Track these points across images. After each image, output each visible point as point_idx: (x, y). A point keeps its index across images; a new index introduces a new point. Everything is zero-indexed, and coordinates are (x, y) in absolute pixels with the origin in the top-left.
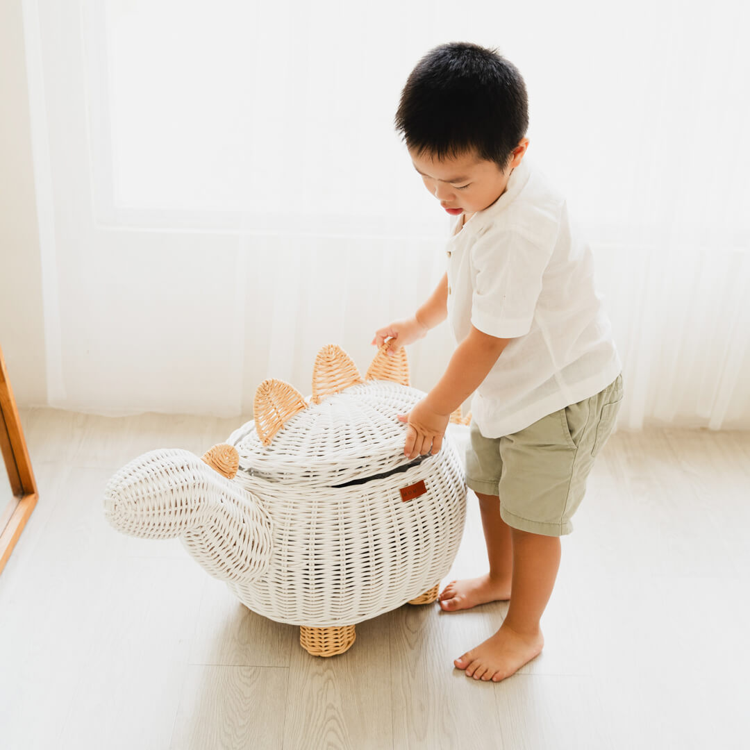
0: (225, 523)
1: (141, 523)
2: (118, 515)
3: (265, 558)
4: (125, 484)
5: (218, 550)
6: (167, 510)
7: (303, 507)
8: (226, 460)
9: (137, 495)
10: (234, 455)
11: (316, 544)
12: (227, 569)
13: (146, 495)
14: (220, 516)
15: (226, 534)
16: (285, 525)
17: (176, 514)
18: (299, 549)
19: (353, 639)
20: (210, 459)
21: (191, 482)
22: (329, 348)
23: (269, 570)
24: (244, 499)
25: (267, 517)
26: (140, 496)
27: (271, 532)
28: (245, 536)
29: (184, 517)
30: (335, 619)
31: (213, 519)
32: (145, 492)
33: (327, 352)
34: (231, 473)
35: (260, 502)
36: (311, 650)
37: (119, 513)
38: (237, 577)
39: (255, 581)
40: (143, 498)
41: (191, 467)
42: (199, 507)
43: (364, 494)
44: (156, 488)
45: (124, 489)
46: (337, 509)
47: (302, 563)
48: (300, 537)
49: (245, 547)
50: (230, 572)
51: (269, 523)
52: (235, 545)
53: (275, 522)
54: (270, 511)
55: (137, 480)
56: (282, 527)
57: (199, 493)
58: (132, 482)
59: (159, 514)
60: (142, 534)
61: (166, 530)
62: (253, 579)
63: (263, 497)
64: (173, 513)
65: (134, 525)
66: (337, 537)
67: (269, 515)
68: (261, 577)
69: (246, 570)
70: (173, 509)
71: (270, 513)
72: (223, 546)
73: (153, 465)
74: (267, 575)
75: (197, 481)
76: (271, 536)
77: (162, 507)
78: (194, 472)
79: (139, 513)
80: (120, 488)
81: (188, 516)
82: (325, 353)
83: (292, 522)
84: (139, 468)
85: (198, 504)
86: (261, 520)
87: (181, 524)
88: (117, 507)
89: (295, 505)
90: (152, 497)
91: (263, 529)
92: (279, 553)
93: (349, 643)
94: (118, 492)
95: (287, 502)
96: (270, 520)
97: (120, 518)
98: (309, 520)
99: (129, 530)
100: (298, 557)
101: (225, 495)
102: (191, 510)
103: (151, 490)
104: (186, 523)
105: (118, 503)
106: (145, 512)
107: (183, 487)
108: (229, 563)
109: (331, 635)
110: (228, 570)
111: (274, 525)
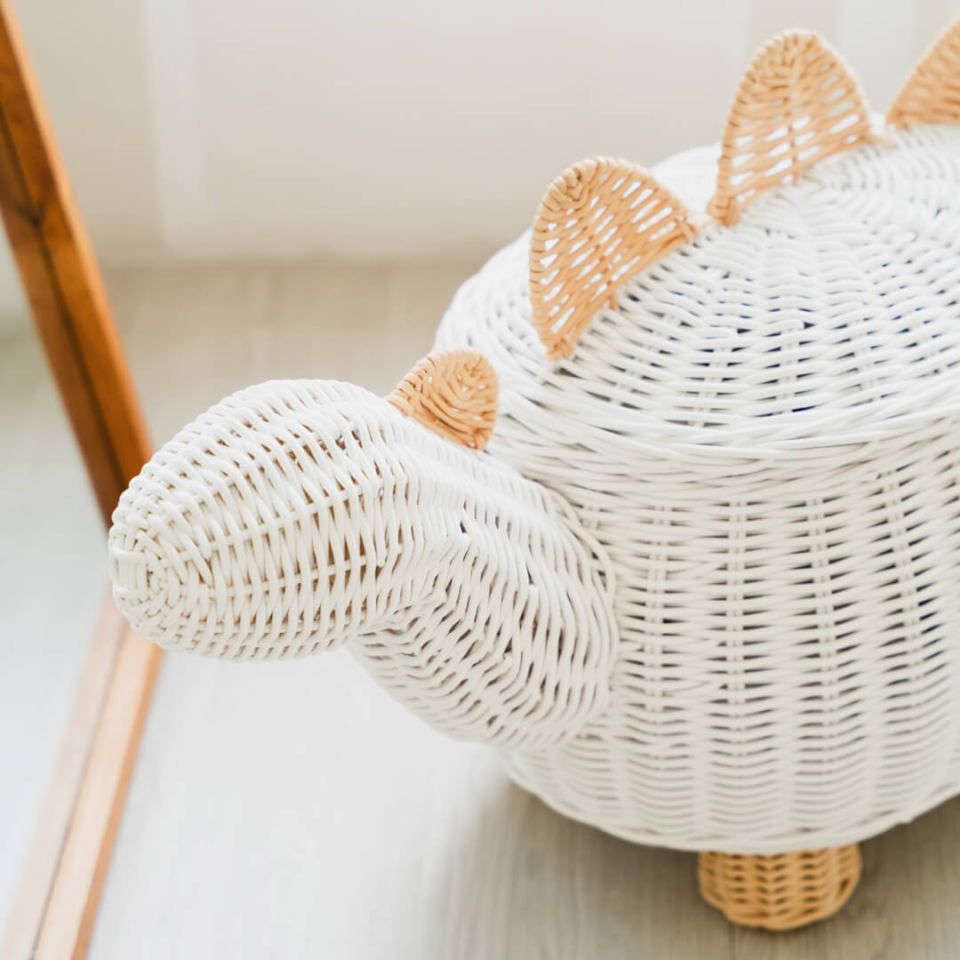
0: (478, 590)
1: (230, 622)
2: (158, 602)
3: (596, 675)
4: (172, 506)
5: (463, 669)
6: (307, 576)
7: (702, 520)
8: (461, 397)
9: (212, 538)
10: (482, 378)
11: (746, 598)
12: (488, 718)
13: (239, 536)
14: (462, 574)
15: (482, 620)
16: (651, 575)
17: (332, 584)
18: (696, 642)
19: (854, 872)
20: (416, 401)
21: (370, 484)
22: (786, 49)
23: (611, 705)
24: (527, 508)
25: (595, 557)
26: (222, 543)
27: (609, 597)
28: (536, 623)
29: (357, 592)
30: (807, 830)
31: (442, 584)
32: (234, 527)
33: (778, 59)
34: (478, 431)
35: (569, 510)
36: (735, 912)
37: (162, 597)
38: (519, 736)
39: (569, 738)
40: (232, 547)
41: (364, 437)
42: (399, 556)
43: (883, 470)
44: (268, 515)
45: (172, 524)
46: (805, 520)
47: (706, 683)
48: (695, 609)
49: (539, 653)
50: (496, 725)
51: (602, 574)
52: (508, 649)
53: (622, 571)
54: (603, 535)
55: (208, 493)
56: (642, 583)
57: (398, 515)
58: (193, 503)
59: (283, 590)
60: (235, 650)
61: (307, 632)
62: (563, 734)
63: (579, 495)
64: (324, 583)
65: (211, 627)
66: (809, 604)
67: (600, 550)
68: (588, 725)
69: (547, 715)
70: (325, 571)
71: (602, 543)
72: (473, 658)
73: (251, 441)
74: (602, 721)
75: (390, 481)
76: (610, 610)
77: (290, 570)
78: (377, 451)
79: (222, 592)
80: (157, 520)
81: (371, 586)
82: (772, 63)
83: (672, 566)
84: (208, 452)
85: (396, 548)
86: (579, 566)
87: (349, 611)
88: (153, 579)
89: (677, 517)
90: (259, 542)
91: (586, 594)
92: (639, 657)
93: (844, 884)
94: (151, 533)
95: (652, 508)
96: (605, 564)
97: (165, 610)
98: (723, 559)
99: (196, 642)
100: (693, 668)
101: (471, 506)
102: (378, 571)
103: (252, 520)
104: (364, 609)
105: (155, 566)
106: (241, 590)
107: (347, 503)
108: (493, 701)
109: (794, 871)
110: (491, 722)
111: (618, 577)
